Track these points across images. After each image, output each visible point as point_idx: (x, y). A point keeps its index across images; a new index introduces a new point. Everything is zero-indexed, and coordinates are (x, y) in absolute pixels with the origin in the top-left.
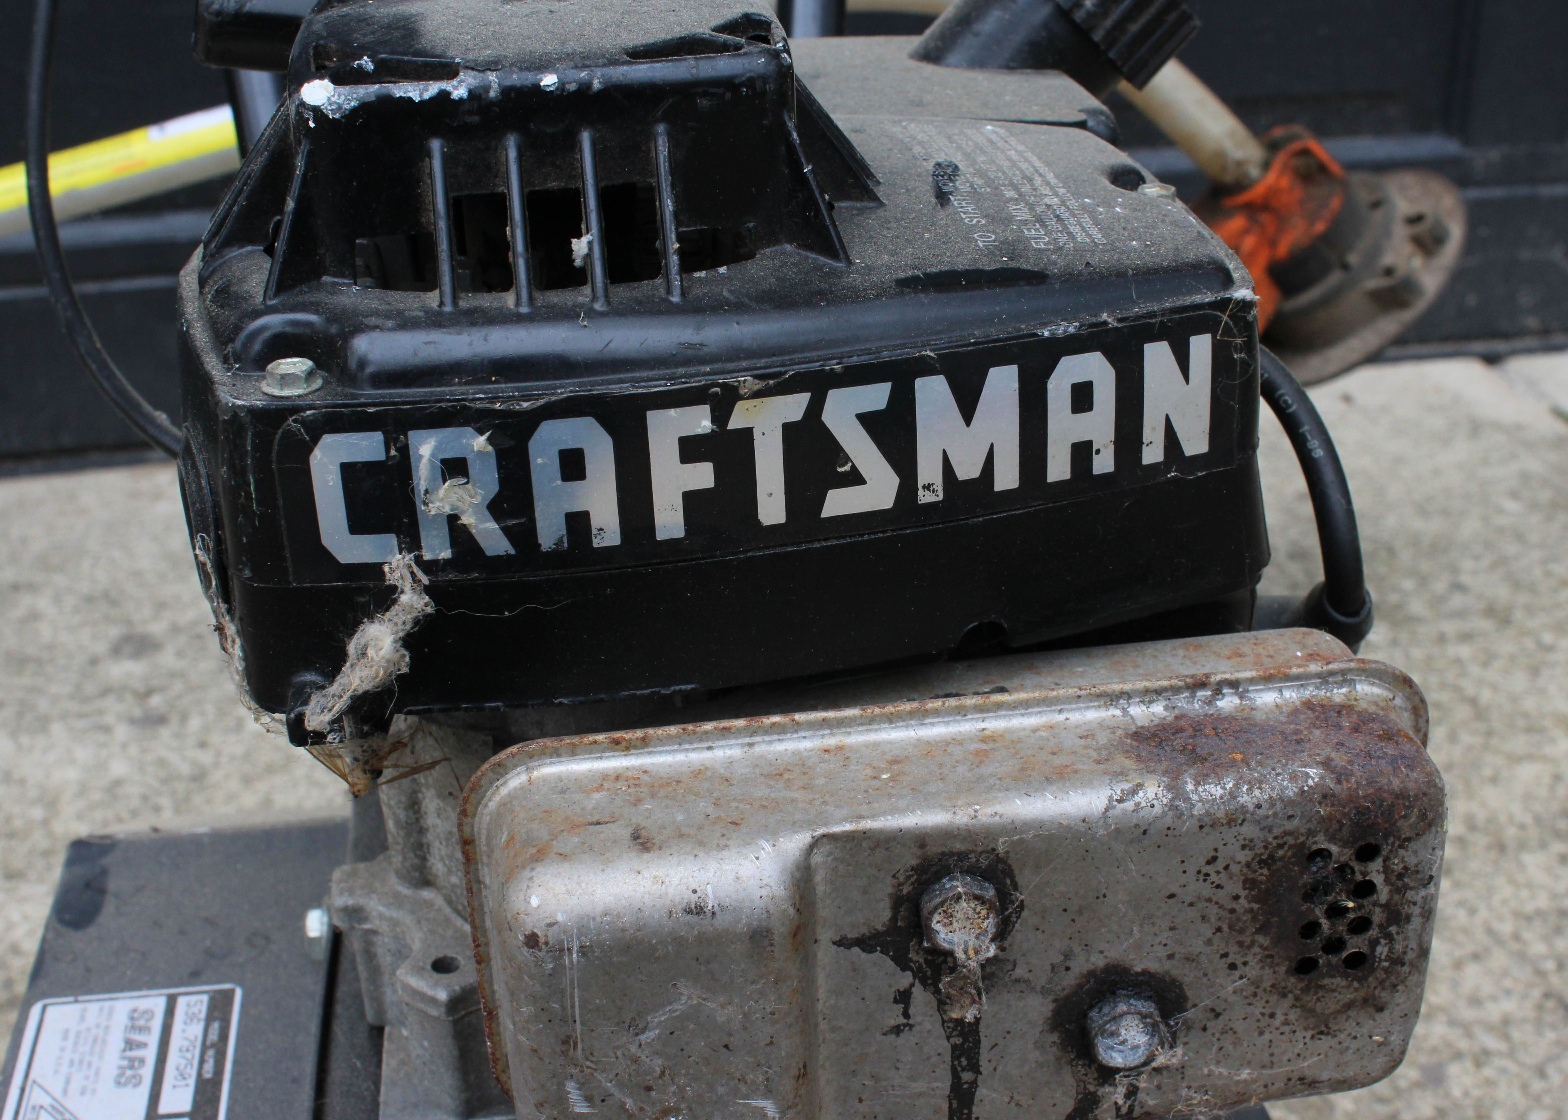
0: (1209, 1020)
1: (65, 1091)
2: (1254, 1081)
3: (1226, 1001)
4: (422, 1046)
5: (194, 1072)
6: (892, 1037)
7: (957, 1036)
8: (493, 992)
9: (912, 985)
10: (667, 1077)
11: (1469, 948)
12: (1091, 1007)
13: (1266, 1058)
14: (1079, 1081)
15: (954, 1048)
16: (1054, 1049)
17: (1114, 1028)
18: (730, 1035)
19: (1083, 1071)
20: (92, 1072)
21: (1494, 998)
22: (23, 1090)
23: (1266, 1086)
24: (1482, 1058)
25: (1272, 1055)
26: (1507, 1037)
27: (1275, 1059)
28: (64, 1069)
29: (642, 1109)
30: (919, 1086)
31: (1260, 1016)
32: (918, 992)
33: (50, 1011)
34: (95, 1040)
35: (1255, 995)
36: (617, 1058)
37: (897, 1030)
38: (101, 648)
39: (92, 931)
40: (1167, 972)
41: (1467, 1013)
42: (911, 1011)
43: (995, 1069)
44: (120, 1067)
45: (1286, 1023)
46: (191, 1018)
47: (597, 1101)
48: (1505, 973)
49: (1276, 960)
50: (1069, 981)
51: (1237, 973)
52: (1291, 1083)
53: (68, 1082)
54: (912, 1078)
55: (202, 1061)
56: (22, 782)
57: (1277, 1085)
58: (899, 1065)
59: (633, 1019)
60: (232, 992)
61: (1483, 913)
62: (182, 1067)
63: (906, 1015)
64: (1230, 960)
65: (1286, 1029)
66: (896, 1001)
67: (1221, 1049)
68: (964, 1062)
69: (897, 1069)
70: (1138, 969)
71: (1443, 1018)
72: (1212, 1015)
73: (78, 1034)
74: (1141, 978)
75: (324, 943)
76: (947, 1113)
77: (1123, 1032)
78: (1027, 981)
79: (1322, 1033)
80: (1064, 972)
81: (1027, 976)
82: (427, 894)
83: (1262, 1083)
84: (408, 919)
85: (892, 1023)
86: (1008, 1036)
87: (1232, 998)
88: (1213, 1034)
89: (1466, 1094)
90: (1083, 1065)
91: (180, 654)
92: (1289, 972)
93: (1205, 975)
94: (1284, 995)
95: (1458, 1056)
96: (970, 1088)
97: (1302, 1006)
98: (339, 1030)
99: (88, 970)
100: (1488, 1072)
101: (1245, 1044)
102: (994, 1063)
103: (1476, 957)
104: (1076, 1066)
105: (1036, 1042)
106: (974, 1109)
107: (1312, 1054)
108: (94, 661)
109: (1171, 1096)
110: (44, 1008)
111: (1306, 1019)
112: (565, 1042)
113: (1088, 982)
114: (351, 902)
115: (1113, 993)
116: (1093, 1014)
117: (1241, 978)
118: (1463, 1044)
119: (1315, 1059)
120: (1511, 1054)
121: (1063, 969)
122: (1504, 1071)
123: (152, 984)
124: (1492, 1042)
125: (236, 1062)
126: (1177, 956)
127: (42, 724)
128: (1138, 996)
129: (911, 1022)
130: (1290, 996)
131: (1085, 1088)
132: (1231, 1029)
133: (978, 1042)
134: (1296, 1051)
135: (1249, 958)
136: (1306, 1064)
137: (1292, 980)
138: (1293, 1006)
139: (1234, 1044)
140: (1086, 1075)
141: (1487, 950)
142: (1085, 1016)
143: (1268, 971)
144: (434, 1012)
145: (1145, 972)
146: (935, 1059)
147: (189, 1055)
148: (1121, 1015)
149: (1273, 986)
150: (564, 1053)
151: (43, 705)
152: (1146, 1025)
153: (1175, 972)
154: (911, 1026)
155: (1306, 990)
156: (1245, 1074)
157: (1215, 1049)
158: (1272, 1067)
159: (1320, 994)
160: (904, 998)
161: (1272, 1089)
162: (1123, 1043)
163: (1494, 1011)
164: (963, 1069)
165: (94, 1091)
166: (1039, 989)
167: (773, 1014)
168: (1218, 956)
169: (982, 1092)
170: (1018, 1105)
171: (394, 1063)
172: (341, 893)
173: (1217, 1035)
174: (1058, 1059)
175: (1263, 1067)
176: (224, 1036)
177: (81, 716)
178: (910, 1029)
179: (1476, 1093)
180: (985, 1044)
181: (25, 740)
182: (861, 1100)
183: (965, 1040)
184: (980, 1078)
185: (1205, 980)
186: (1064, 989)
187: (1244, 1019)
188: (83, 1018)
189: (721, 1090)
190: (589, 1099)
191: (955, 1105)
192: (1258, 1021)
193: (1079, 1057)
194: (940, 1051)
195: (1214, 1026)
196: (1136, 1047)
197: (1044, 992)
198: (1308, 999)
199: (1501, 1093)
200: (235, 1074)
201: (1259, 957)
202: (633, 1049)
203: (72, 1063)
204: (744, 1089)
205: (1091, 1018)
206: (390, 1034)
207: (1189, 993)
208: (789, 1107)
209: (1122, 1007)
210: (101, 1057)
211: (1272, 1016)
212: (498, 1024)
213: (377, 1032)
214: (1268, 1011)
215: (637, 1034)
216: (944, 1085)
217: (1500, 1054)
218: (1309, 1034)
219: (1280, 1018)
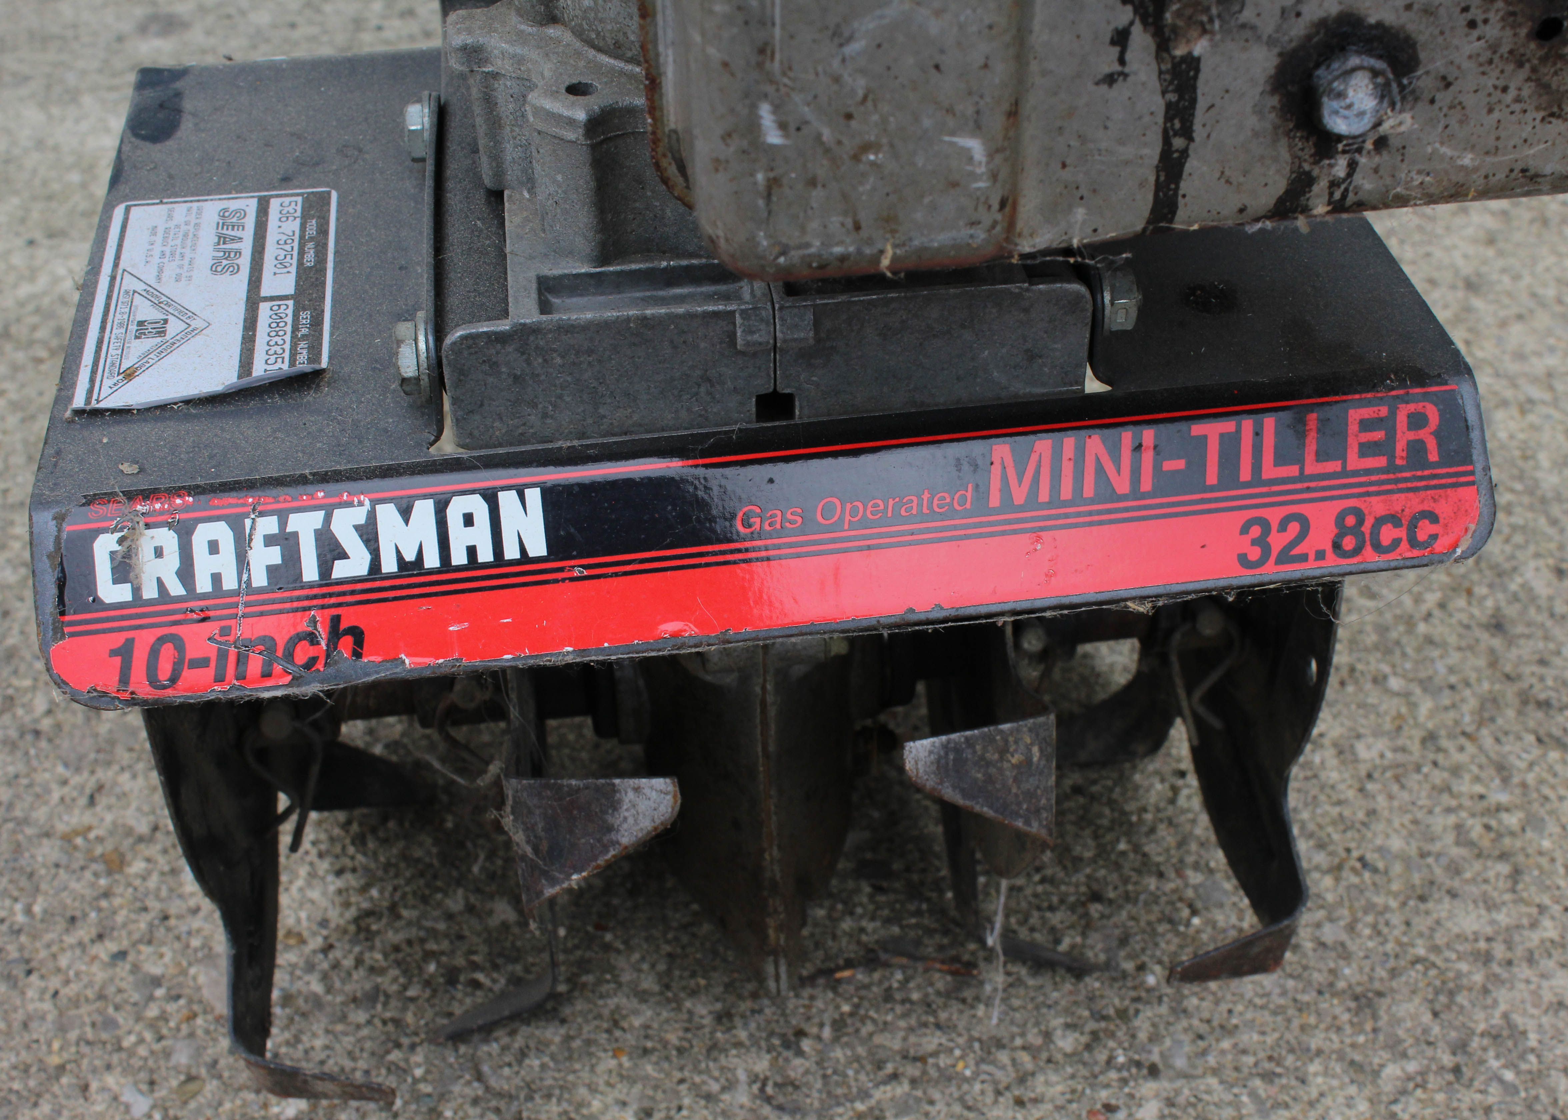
0: (1438, 90)
1: (159, 279)
2: (1476, 169)
3: (1459, 68)
4: (555, 181)
5: (295, 262)
6: (1104, 88)
7: (1174, 91)
8: (657, 55)
9: (1132, 23)
10: (869, 104)
11: (1514, 310)
12: (1318, 66)
13: (1491, 142)
14: (1295, 157)
15: (1169, 106)
16: (1273, 116)
17: (1342, 87)
18: (942, 51)
19: (1300, 145)
20: (186, 262)
21: (1538, 354)
22: (113, 278)
23: (1486, 177)
24: (1526, 406)
25: (1498, 139)
26: (1551, 388)
27: (1500, 144)
28: (156, 260)
29: (839, 143)
30: (1127, 152)
31: (1492, 90)
32: (1137, 30)
33: (134, 210)
34: (186, 235)
35: (1491, 62)
36: (817, 74)
37: (1110, 79)
38: (126, 27)
39: (171, 143)
40: (1403, 27)
41: (1513, 367)
42: (1128, 56)
43: (1209, 136)
44: (214, 258)
45: (1518, 100)
46: (285, 217)
47: (792, 127)
48: (1549, 333)
49: (1520, 19)
50: (1298, 29)
51: (1475, 33)
52: (1513, 175)
53: (161, 270)
54: (1121, 142)
55: (302, 253)
56: (56, 148)
57: (1497, 177)
58: (1109, 124)
59: (838, 26)
60: (329, 193)
61: (1527, 280)
62: (281, 257)
63: (1122, 61)
64: (1469, 16)
65: (1517, 107)
66: (1113, 43)
67: (1446, 127)
68: (1177, 124)
69: (1106, 128)
70: (1372, 20)
71: (1488, 370)
72: (1441, 85)
73: (167, 231)
74: (1374, 32)
75: (426, 135)
76: (1153, 188)
77: (1351, 93)
78: (1253, 28)
79: (1552, 115)
80: (1294, 19)
81: (1255, 21)
82: (552, 31)
83: (1482, 172)
84: (534, 55)
85: (1107, 70)
86: (1227, 96)
87: (1466, 65)
88: (1440, 109)
89: (1512, 437)
90: (1301, 138)
91: (209, 33)
92: (1531, 36)
93: (1442, 33)
94: (1520, 65)
95: (1504, 403)
96: (1179, 158)
97: (1538, 80)
98: (454, 200)
99: (171, 177)
100: (1532, 418)
101: (1472, 123)
102: (1208, 128)
103: (1520, 317)
104: (1294, 137)
105: (1255, 106)
106: (1182, 185)
107: (1539, 141)
108: (120, 39)
109: (1388, 181)
110: (128, 210)
111: (1540, 96)
112: (762, 51)
113: (1318, 33)
114: (470, 41)
115: (1343, 49)
116: (1321, 72)
117: (1479, 39)
118: (1509, 394)
119: (1542, 146)
120: (1555, 403)
121: (1293, 14)
122: (1548, 417)
123: (242, 188)
124: (1536, 393)
125: (336, 253)
126: (1416, 7)
127: (73, 96)
128: (1370, 53)
129: (1127, 70)
130: (1527, 66)
131: (1300, 167)
132: (1460, 103)
133: (1193, 102)
134: (1524, 135)
135: (1491, 15)
136: (1532, 152)
137: (1533, 45)
138: (1529, 79)
139: (1461, 122)
140: (1302, 150)
141: (1531, 311)
142: (1310, 76)
143: (1509, 32)
144: (571, 136)
145: (1379, 25)
146: (1147, 119)
147: (288, 247)
148: (1354, 70)
149: (1511, 52)
150: (760, 65)
151: (71, 79)
152: (1376, 86)
153: (1411, 28)
154: (1125, 76)
155: (1544, 59)
156: (1467, 160)
157: (1440, 128)
158: (1496, 154)
159: (1559, 66)
160: (1121, 38)
161: (1493, 180)
162: (1349, 107)
163: (1539, 366)
164: (1175, 135)
165: (190, 278)
166: (1265, 38)
167: (990, 27)
168: (1459, 9)
169: (1191, 165)
170: (1228, 182)
171: (517, 220)
172: (459, 32)
173: (1445, 110)
174: (1276, 128)
175: (1487, 153)
176: (323, 231)
177: (111, 89)
178: (1125, 80)
179: (1521, 436)
180: (1202, 104)
181: (55, 111)
182: (1064, 165)
183: (1181, 98)
184: (1192, 146)
185: (1440, 40)
186: (1291, 41)
187: (1476, 91)
188: (170, 217)
189: (927, 123)
190: (783, 126)
191: (1162, 178)
192: (1490, 95)
193: (1297, 127)
194: (1153, 109)
195: (1444, 98)
196: (1361, 114)
197: (1271, 42)
198: (1546, 71)
199: (1546, 437)
200: (336, 264)
201: (1501, 14)
202: (836, 63)
203: (163, 254)
204: (951, 122)
205: (1318, 77)
206: (510, 197)
207: (1422, 55)
208: (997, 151)
209: (1354, 61)
210: (194, 249)
211: (1505, 89)
212: (661, 96)
213: (496, 196)
214: (1501, 83)
215: (841, 45)
216: (1152, 152)
217: (1544, 402)
218: (1540, 115)
219: (1512, 93)
